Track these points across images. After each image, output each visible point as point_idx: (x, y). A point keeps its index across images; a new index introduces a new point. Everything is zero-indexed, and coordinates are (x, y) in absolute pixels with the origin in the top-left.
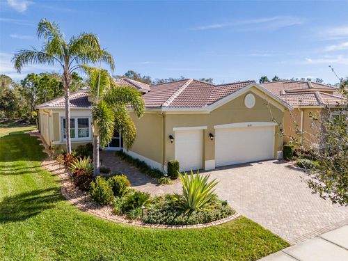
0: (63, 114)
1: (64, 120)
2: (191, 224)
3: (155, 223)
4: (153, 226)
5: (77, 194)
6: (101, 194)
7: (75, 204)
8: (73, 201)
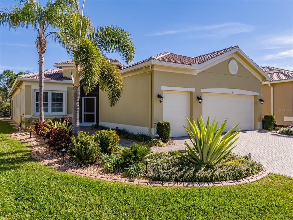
0: (36, 87)
1: (37, 93)
2: (218, 180)
3: (168, 181)
4: (166, 184)
5: (52, 156)
6: (86, 149)
7: (49, 165)
8: (46, 162)
